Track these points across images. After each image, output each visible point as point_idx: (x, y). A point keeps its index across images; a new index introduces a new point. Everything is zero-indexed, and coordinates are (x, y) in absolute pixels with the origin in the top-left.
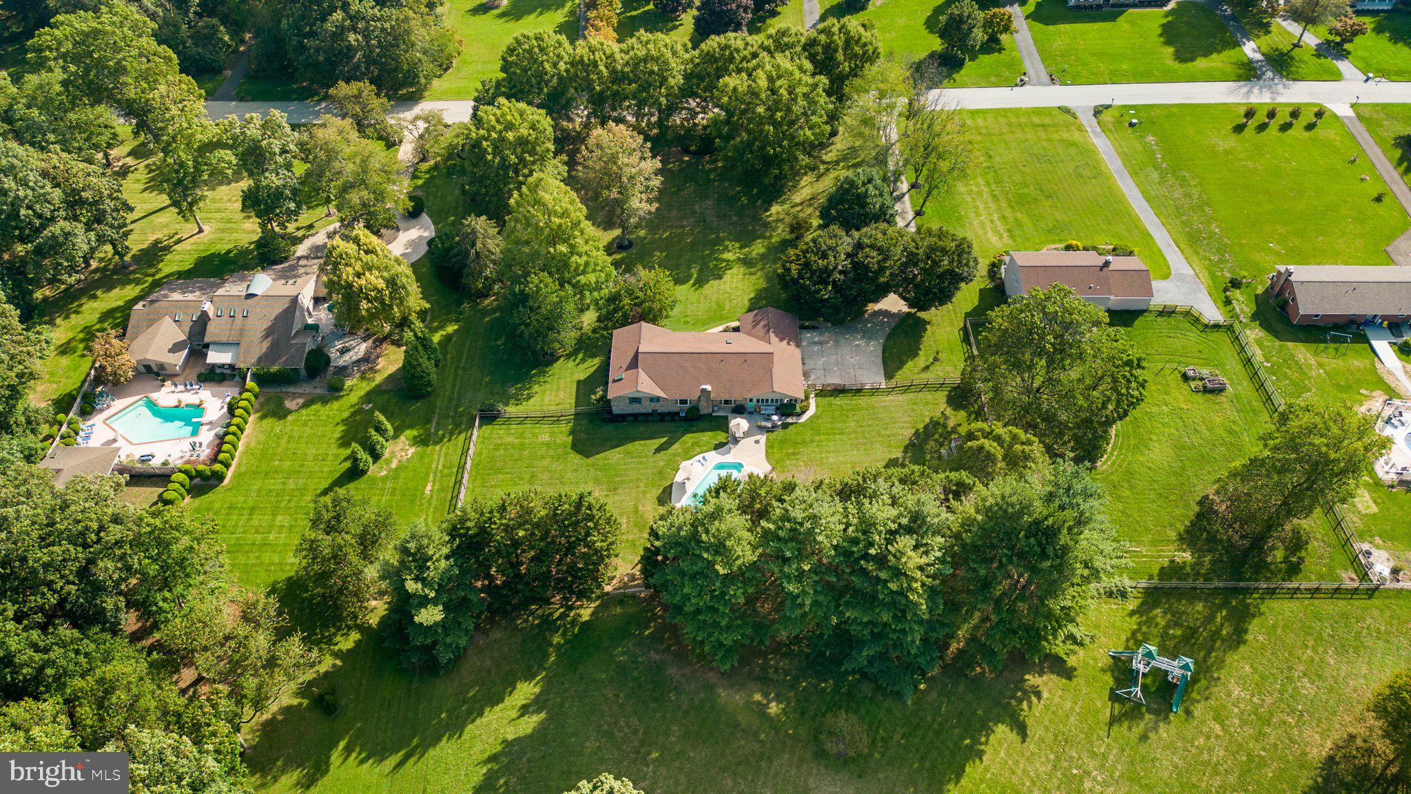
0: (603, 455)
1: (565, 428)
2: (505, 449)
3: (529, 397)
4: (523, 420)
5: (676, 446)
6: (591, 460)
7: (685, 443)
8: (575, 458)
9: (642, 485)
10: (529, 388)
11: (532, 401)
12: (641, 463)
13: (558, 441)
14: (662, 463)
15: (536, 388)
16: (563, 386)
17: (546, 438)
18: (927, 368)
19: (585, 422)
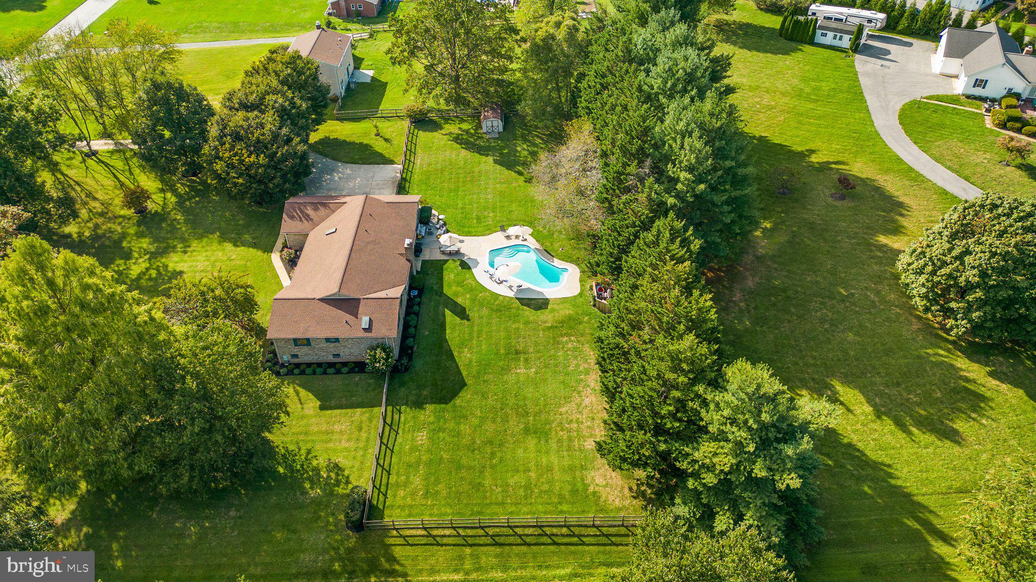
0: (461, 368)
1: (407, 414)
2: (437, 482)
3: (337, 468)
4: (383, 467)
5: (460, 300)
6: (469, 381)
7: (456, 294)
8: (464, 398)
9: (516, 325)
10: (317, 470)
11: (343, 462)
12: (480, 333)
13: (432, 419)
14: (485, 311)
15: (321, 461)
16: (324, 427)
17: (422, 437)
18: (386, 140)
19: (402, 392)
